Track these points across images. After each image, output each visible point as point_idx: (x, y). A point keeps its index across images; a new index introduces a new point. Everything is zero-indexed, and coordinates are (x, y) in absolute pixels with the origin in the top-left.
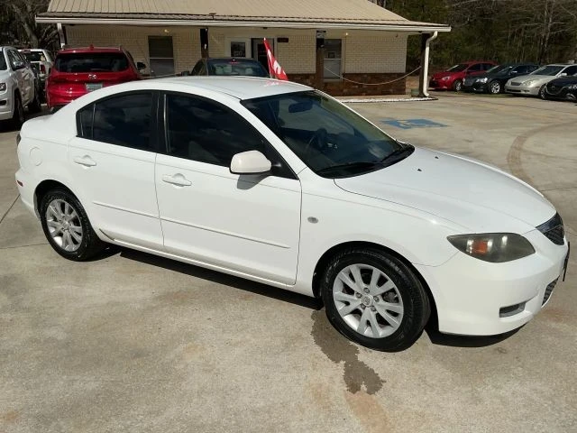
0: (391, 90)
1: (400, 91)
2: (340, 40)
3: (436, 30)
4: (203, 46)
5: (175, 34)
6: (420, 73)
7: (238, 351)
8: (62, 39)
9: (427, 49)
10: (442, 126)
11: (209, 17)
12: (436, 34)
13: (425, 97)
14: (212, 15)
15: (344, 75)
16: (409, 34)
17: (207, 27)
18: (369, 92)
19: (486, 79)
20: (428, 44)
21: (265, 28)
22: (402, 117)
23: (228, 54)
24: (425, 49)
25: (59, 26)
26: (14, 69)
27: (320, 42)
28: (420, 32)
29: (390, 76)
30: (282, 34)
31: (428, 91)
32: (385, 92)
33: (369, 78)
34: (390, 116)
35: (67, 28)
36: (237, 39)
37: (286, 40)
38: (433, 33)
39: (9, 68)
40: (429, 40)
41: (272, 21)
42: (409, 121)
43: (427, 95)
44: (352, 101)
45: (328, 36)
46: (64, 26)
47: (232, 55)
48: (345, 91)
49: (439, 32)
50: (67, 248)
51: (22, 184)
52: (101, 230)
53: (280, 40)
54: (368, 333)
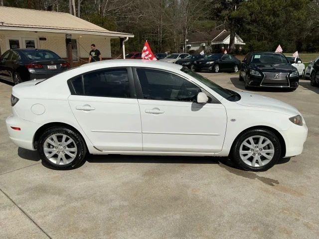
2: (76, 40)
3: (128, 36)
12: (128, 38)
14: (3, 23)
21: (36, 32)
24: (122, 46)
28: (119, 37)
36: (14, 38)
37: (45, 39)
38: (126, 38)
40: (124, 41)
49: (129, 38)
50: (61, 164)
51: (19, 129)
52: (94, 147)
53: (41, 39)
54: (257, 165)
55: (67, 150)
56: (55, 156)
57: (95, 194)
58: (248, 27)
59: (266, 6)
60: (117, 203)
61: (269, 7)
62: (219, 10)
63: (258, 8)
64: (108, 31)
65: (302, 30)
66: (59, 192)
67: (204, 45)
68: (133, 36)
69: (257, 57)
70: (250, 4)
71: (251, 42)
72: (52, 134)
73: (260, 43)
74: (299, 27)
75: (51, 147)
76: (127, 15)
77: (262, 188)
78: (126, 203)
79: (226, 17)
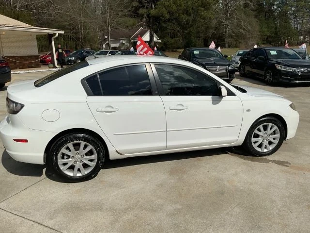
0: (33, 65)
1: (38, 65)
9: (53, 42)
12: (57, 35)
13: (56, 68)
18: (21, 67)
19: (74, 58)
20: (53, 40)
24: (51, 42)
28: (48, 33)
29: (31, 57)
31: (58, 64)
32: (30, 66)
33: (19, 59)
38: (55, 34)
40: (53, 38)
43: (57, 66)
49: (59, 34)
50: (79, 175)
51: (26, 141)
52: (117, 151)
54: (265, 150)
55: (86, 159)
56: (72, 168)
57: (138, 202)
58: (164, 25)
59: (181, 6)
60: (170, 208)
61: (183, 7)
62: (137, 9)
63: (174, 7)
64: (33, 27)
65: (207, 28)
66: (98, 207)
67: (124, 42)
68: (63, 32)
69: (196, 52)
70: (167, 4)
71: (165, 40)
72: (69, 143)
73: (173, 41)
74: (205, 25)
75: (65, 157)
76: (44, 11)
77: (282, 171)
78: (179, 206)
79: (145, 15)
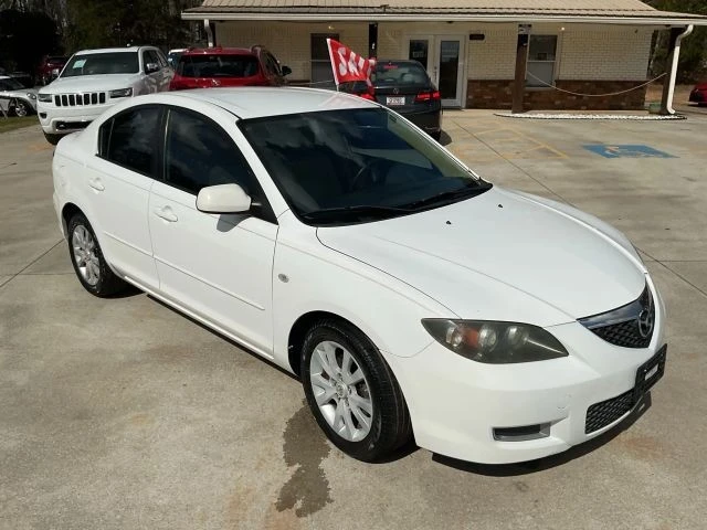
0: (623, 104)
1: (636, 104)
2: (556, 36)
3: (691, 23)
4: (371, 46)
5: (342, 31)
6: (665, 82)
7: (188, 429)
8: (210, 38)
9: (677, 50)
10: (666, 156)
11: (381, 10)
12: (690, 28)
13: (669, 114)
14: (385, 6)
15: (559, 82)
16: (656, 28)
17: (377, 22)
18: (592, 105)
20: (678, 42)
21: (450, 22)
22: (613, 141)
23: (405, 56)
25: (206, 23)
26: (147, 71)
27: (522, 39)
28: (670, 25)
30: (475, 30)
32: (614, 106)
33: (594, 87)
34: (599, 140)
35: (217, 24)
36: (418, 36)
37: (481, 37)
38: (686, 27)
39: (141, 71)
40: (681, 36)
41: (459, 13)
42: (621, 147)
43: (672, 112)
44: (561, 116)
45: (535, 31)
46: (212, 23)
47: (411, 57)
48: (558, 102)
49: (695, 26)
53: (473, 37)
